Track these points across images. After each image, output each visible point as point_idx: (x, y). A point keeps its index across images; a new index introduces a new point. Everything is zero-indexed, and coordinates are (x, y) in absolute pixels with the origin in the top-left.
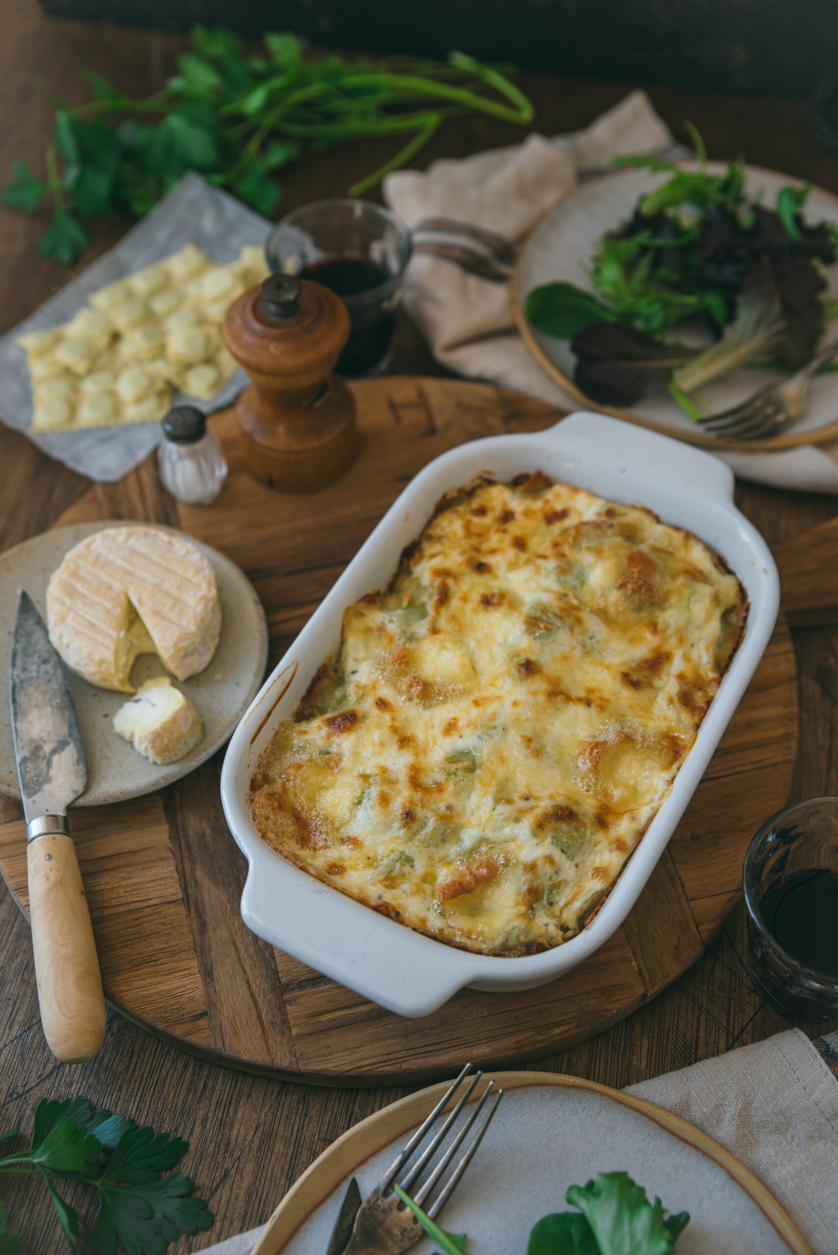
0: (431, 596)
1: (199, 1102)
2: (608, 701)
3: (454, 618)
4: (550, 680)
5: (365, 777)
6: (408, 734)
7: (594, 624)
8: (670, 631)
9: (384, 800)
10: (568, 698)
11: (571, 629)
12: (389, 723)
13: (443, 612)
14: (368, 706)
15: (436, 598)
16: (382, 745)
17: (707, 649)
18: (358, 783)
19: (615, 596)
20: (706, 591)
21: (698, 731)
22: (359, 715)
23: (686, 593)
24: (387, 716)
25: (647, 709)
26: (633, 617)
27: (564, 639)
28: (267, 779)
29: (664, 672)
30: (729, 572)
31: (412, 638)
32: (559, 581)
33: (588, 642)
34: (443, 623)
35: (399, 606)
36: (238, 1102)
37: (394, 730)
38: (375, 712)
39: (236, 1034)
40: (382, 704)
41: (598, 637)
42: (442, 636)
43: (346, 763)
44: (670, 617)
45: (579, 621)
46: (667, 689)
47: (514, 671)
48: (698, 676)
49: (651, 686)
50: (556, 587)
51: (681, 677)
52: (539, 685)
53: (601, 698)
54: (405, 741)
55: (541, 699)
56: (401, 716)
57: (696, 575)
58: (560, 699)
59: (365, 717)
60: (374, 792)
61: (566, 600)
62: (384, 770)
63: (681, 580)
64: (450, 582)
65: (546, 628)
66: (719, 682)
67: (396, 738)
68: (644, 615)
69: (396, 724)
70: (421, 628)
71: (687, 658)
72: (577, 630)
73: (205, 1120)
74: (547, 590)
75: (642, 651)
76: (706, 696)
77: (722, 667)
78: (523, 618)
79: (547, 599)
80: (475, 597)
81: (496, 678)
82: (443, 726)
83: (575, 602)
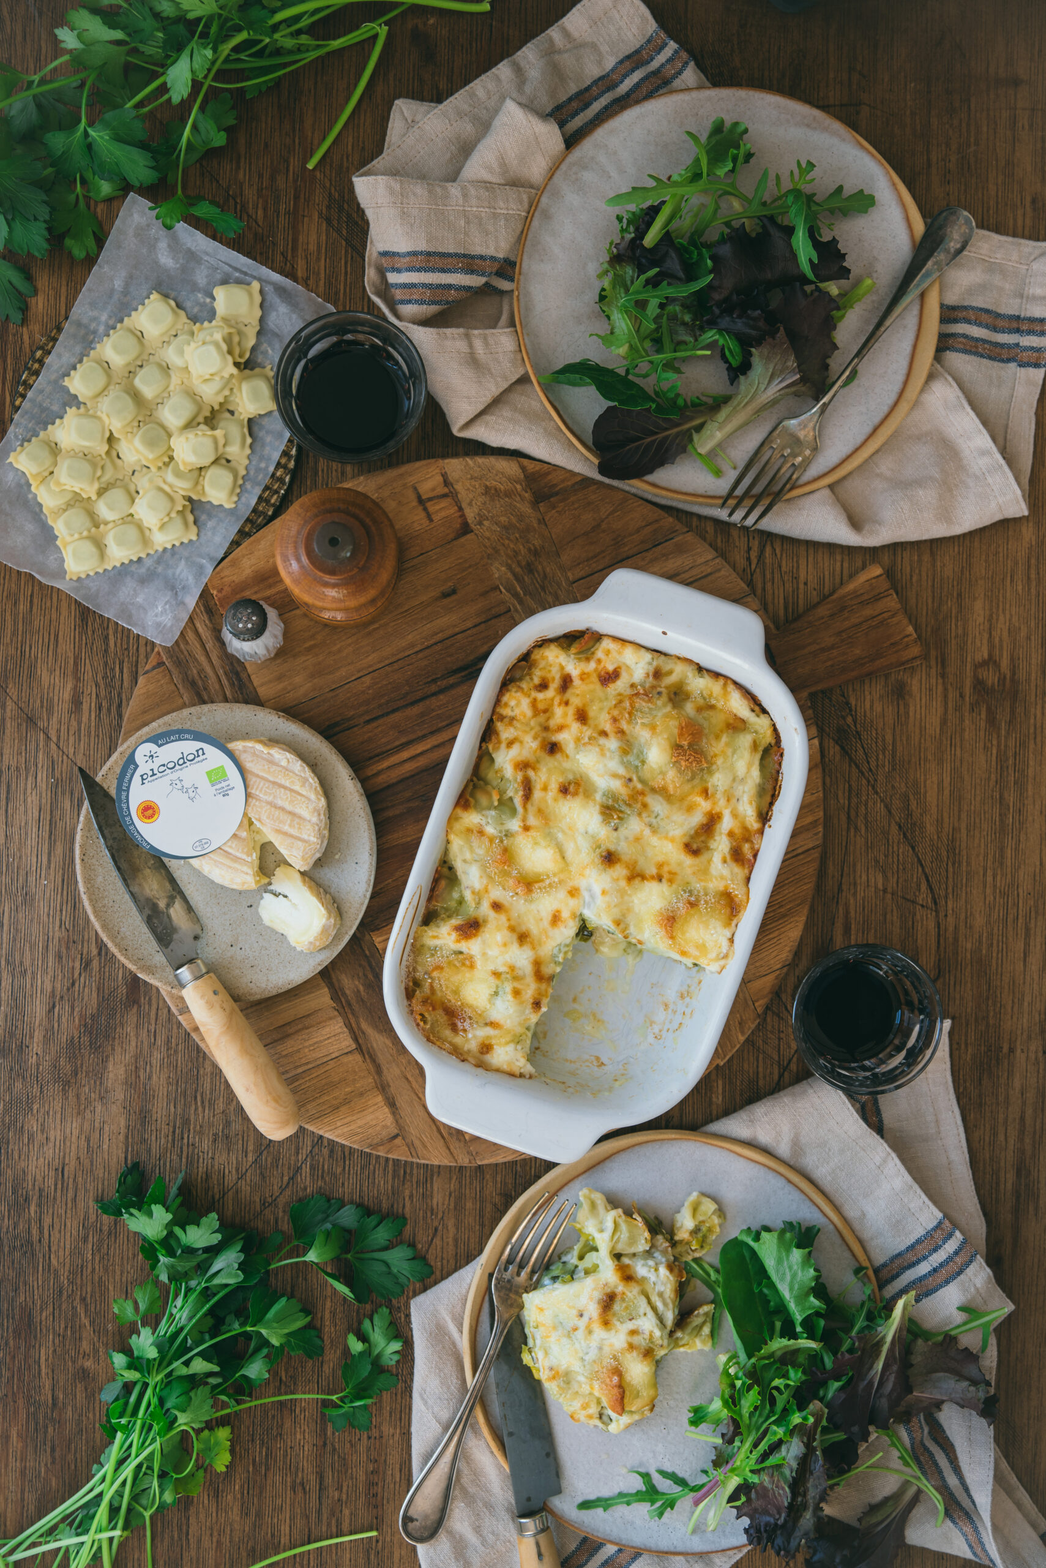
0: (516, 792)
1: (403, 1184)
2: (675, 874)
3: (540, 812)
4: (627, 867)
5: (496, 974)
6: (524, 929)
7: (657, 805)
8: (719, 795)
9: (517, 993)
10: (643, 877)
11: (640, 815)
12: (507, 925)
13: (529, 806)
14: (485, 909)
15: (521, 793)
16: (505, 945)
17: (751, 803)
18: (493, 981)
19: (671, 774)
20: (745, 741)
21: (750, 885)
22: (481, 921)
23: (729, 751)
24: (503, 918)
25: (705, 871)
26: (687, 787)
27: (634, 825)
28: (417, 983)
29: (718, 830)
30: (764, 711)
31: (508, 834)
32: (622, 763)
33: (654, 821)
34: (532, 821)
35: (490, 807)
36: (432, 1179)
37: (512, 929)
38: (491, 914)
39: (425, 1147)
40: (497, 906)
41: (662, 815)
42: (532, 833)
43: (479, 963)
44: (719, 780)
45: (645, 806)
46: (720, 848)
47: (598, 860)
48: (745, 829)
49: (708, 848)
50: (621, 771)
51: (731, 834)
52: (619, 871)
53: (670, 873)
54: (523, 938)
55: (623, 883)
56: (514, 914)
57: (737, 725)
58: (637, 881)
59: (485, 921)
60: (508, 987)
61: (631, 785)
62: (512, 968)
63: (724, 739)
64: (531, 773)
65: (619, 818)
66: (761, 832)
67: (515, 937)
68: (696, 781)
69: (513, 923)
70: (514, 825)
71: (735, 815)
72: (644, 815)
73: (411, 1196)
74: (615, 776)
75: (697, 819)
76: (752, 848)
77: (764, 817)
78: (598, 807)
79: (616, 785)
80: (554, 786)
81: (584, 868)
82: (550, 918)
83: (639, 786)
